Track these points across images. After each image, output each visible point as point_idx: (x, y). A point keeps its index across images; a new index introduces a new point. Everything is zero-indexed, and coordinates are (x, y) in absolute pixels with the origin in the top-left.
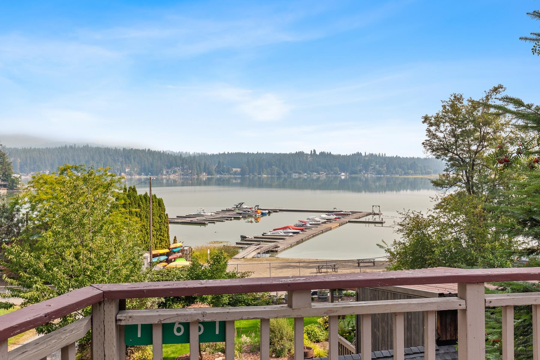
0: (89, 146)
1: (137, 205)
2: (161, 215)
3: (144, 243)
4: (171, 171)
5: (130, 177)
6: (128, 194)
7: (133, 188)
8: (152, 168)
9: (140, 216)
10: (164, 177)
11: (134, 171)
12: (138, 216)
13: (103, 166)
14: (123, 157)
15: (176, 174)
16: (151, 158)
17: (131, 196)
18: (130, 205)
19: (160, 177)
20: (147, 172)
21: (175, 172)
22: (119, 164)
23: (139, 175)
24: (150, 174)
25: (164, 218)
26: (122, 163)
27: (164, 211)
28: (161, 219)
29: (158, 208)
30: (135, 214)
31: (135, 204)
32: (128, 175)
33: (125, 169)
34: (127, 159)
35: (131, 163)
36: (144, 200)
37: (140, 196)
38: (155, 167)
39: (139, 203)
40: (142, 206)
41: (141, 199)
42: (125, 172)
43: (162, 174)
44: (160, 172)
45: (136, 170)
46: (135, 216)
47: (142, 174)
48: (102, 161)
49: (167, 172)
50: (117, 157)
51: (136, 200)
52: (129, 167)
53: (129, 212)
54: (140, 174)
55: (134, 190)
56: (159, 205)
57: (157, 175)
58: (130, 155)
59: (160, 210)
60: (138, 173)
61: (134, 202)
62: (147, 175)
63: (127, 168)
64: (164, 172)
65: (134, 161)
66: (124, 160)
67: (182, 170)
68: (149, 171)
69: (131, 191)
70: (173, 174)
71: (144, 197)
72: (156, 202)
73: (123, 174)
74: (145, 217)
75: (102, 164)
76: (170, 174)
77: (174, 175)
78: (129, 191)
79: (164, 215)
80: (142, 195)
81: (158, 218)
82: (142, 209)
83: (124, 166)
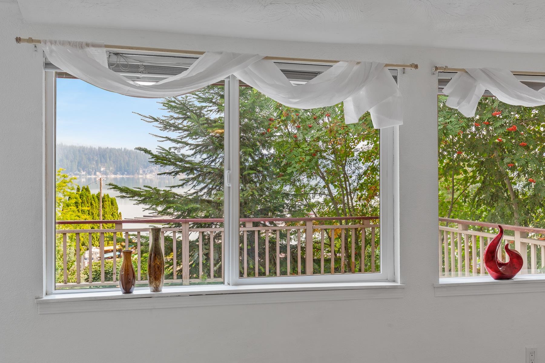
0: (64, 144)
1: (90, 204)
2: (114, 213)
3: (96, 239)
4: (148, 170)
5: (105, 176)
6: (81, 194)
7: (87, 188)
8: (128, 167)
9: (92, 214)
10: (140, 176)
11: (109, 170)
12: (91, 214)
13: (77, 164)
14: (99, 156)
15: (153, 174)
16: (127, 157)
17: (84, 195)
18: (83, 204)
19: (136, 176)
20: (123, 171)
21: (151, 172)
22: (94, 163)
23: (115, 175)
24: (126, 173)
25: (117, 216)
26: (97, 162)
27: (117, 210)
28: (113, 217)
29: (111, 206)
30: (88, 212)
31: (87, 203)
32: (103, 174)
33: (100, 169)
34: (102, 158)
35: (106, 162)
36: (96, 200)
37: (93, 196)
38: (131, 166)
39: (91, 202)
40: (94, 205)
42: (100, 172)
43: (138, 174)
44: (136, 172)
45: (112, 169)
46: (87, 214)
47: (117, 174)
48: (76, 159)
49: (144, 171)
50: (92, 156)
51: (89, 200)
52: (104, 166)
53: (81, 211)
54: (115, 173)
55: (87, 190)
56: (112, 204)
57: (133, 174)
58: (106, 154)
59: (112, 209)
60: (113, 172)
61: (87, 201)
62: (123, 174)
63: (103, 167)
64: (141, 172)
65: (110, 160)
66: (99, 159)
67: (159, 169)
68: (125, 171)
69: (84, 190)
70: (149, 173)
71: (97, 197)
72: (109, 201)
73: (98, 173)
74: (98, 215)
75: (77, 163)
76: (146, 174)
77: (150, 175)
78: (82, 190)
79: (117, 213)
80: (94, 194)
81: (110, 216)
82: (95, 208)
83: (100, 165)
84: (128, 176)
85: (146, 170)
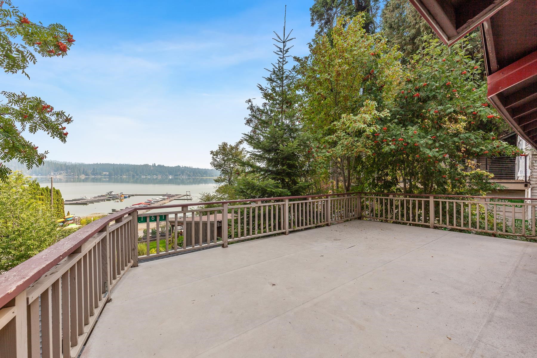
1: (40, 194)
2: (59, 199)
4: (58, 173)
7: (37, 184)
15: (62, 175)
17: (36, 188)
21: (60, 174)
24: (40, 175)
25: (61, 201)
27: (61, 197)
28: (58, 202)
29: (56, 195)
39: (42, 193)
40: (44, 194)
41: (43, 190)
51: (39, 191)
59: (58, 196)
62: (37, 175)
64: (52, 174)
67: (66, 173)
71: (46, 189)
72: (55, 192)
76: (56, 175)
77: (60, 176)
79: (61, 199)
81: (56, 201)
84: (41, 177)
85: (56, 173)
